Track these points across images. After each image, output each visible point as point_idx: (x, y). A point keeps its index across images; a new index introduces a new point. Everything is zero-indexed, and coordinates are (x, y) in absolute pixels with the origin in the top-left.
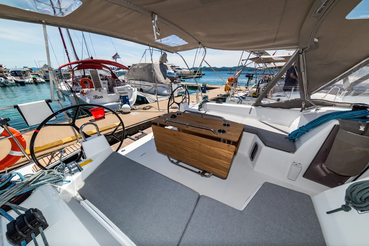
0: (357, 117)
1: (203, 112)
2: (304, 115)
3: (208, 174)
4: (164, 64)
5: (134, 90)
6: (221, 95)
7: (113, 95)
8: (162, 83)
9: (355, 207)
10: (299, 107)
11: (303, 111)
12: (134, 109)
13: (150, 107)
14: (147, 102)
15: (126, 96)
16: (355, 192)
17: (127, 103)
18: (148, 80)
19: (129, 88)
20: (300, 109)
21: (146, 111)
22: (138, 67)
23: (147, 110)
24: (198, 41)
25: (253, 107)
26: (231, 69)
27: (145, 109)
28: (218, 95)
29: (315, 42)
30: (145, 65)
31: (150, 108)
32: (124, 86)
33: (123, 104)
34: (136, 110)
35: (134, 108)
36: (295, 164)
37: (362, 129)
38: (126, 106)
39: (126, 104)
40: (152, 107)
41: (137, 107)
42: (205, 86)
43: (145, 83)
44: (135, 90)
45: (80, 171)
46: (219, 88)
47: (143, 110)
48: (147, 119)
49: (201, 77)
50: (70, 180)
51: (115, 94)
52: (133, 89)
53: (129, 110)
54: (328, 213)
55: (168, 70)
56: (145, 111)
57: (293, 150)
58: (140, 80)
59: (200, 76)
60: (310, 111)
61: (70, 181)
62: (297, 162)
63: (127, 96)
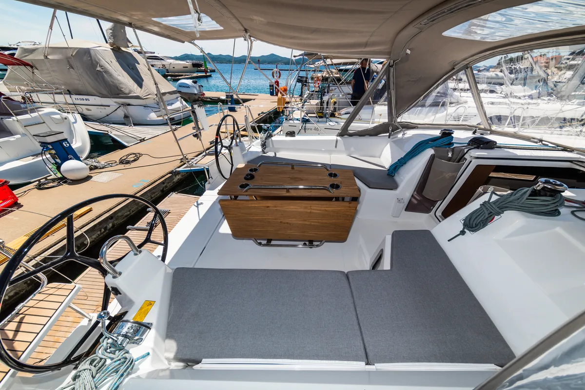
0: (446, 143)
1: (271, 154)
2: (393, 142)
3: (318, 243)
4: (123, 49)
5: (72, 120)
6: (262, 113)
7: (11, 139)
8: (138, 97)
9: (470, 231)
10: (386, 133)
11: (391, 137)
12: (96, 168)
13: (138, 156)
14: (122, 147)
15: (60, 142)
16: (472, 220)
17: (70, 156)
18: (94, 92)
19: (58, 117)
20: (388, 134)
21: (131, 166)
22: (46, 57)
23: (133, 165)
24: (244, 27)
25: (339, 138)
26: (259, 61)
27: (128, 162)
28: (259, 115)
29: (407, 54)
30: (70, 53)
31: (138, 158)
32: (40, 113)
33: (58, 161)
34: (103, 168)
35: (95, 164)
36: (399, 200)
37: (450, 155)
38: (70, 164)
39: (68, 159)
40: (141, 155)
41: (103, 160)
42: (232, 96)
43: (86, 100)
44: (76, 120)
45: (150, 329)
46: (254, 100)
47: (122, 166)
48: (146, 184)
49: (210, 76)
50: (146, 352)
51: (18, 136)
52: (70, 117)
53: (87, 173)
54: (449, 241)
55: (139, 64)
56: (127, 166)
57: (394, 186)
58: (69, 93)
59: (208, 74)
60: (397, 137)
61: (148, 354)
62: (400, 197)
63: (66, 140)
